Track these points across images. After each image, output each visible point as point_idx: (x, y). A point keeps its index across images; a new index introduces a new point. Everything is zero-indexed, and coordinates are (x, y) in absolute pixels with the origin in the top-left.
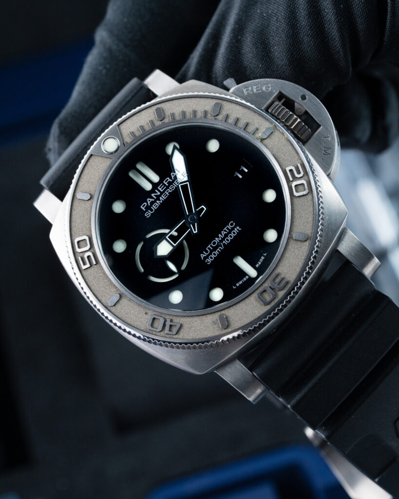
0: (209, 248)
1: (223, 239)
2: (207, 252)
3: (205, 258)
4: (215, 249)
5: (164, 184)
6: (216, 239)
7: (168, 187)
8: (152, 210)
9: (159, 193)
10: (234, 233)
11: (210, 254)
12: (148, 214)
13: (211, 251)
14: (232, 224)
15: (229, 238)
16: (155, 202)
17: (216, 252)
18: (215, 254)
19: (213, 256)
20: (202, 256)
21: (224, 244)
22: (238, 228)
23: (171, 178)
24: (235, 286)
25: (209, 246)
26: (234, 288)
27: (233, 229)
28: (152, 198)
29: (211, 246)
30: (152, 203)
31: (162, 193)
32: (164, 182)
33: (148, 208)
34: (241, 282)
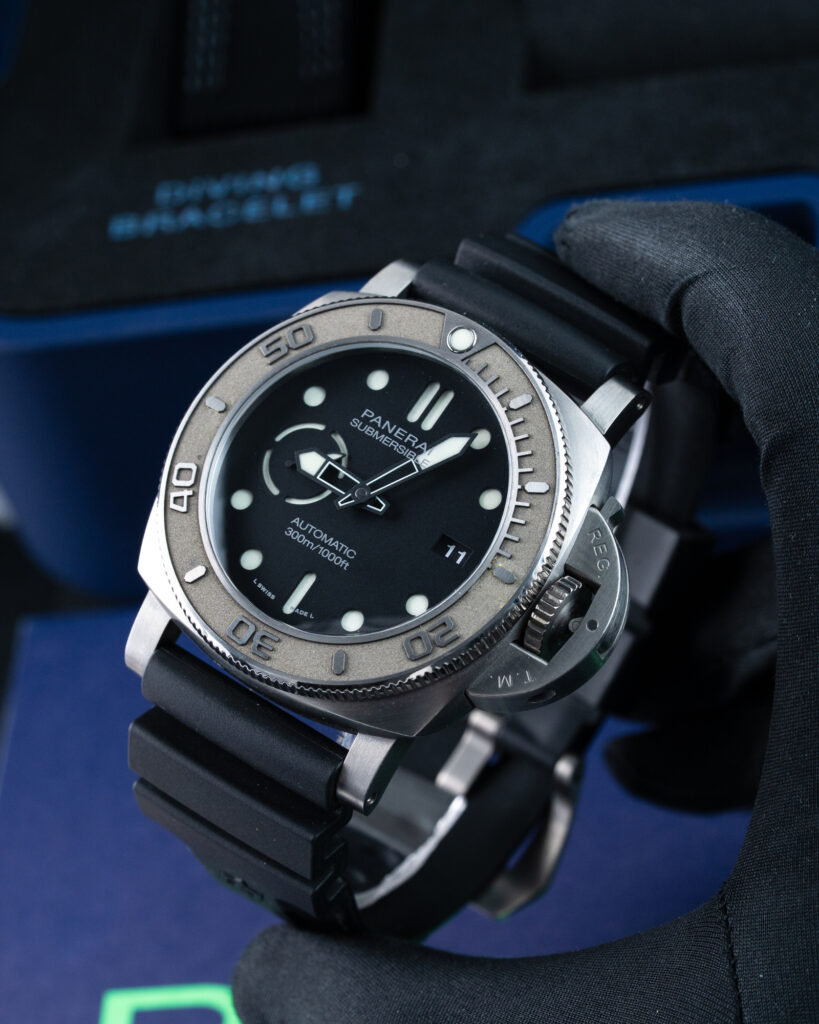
0: (309, 527)
1: (326, 546)
2: (304, 526)
3: (295, 527)
4: (310, 537)
5: (406, 435)
6: (326, 535)
7: (401, 443)
8: (362, 427)
9: (390, 431)
10: (338, 561)
11: (301, 532)
12: (356, 423)
13: (305, 533)
14: (351, 554)
15: (329, 555)
16: (376, 428)
17: (304, 541)
18: (301, 539)
19: (298, 537)
20: (296, 521)
21: (318, 549)
22: (347, 564)
23: (417, 444)
24: (258, 582)
25: (313, 527)
26: (255, 581)
27: (344, 557)
28: (383, 423)
29: (313, 530)
30: (374, 425)
31: (391, 436)
32: (410, 435)
33: (366, 421)
34: (264, 589)
